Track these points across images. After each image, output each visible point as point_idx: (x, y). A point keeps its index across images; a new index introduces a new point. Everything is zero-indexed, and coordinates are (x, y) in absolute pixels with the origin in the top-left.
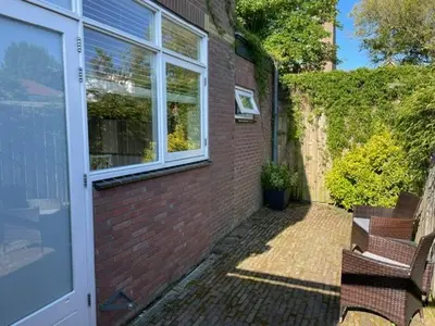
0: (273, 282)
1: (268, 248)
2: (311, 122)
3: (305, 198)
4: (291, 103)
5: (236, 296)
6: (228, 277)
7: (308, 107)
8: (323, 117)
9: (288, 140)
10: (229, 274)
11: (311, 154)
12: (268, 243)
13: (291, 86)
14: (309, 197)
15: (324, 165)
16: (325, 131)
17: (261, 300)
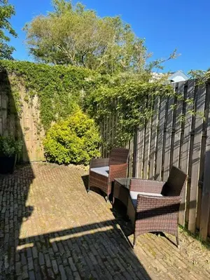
0: (64, 238)
1: (31, 209)
2: (27, 101)
3: (25, 160)
4: (9, 84)
5: (46, 268)
6: (21, 252)
7: (23, 89)
8: (36, 98)
9: (8, 114)
10: (19, 248)
11: (28, 126)
12: (28, 204)
13: (8, 69)
14: (28, 158)
15: (39, 133)
16: (38, 109)
17: (70, 259)
